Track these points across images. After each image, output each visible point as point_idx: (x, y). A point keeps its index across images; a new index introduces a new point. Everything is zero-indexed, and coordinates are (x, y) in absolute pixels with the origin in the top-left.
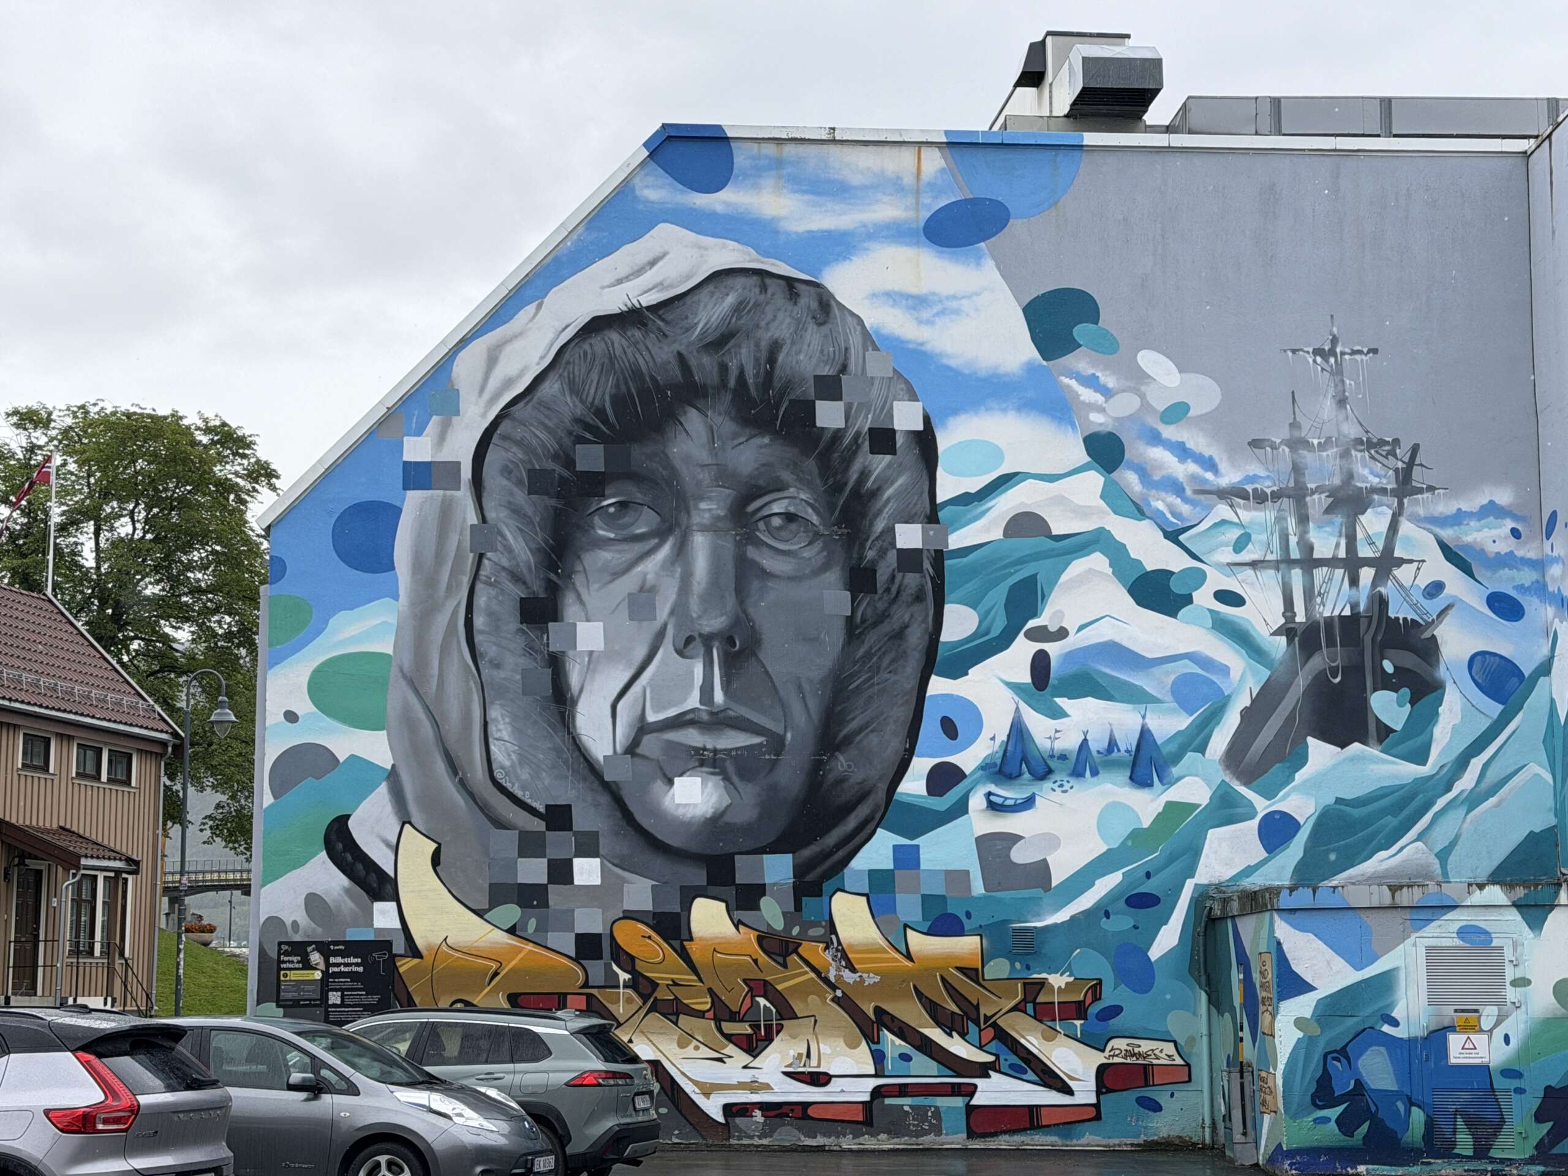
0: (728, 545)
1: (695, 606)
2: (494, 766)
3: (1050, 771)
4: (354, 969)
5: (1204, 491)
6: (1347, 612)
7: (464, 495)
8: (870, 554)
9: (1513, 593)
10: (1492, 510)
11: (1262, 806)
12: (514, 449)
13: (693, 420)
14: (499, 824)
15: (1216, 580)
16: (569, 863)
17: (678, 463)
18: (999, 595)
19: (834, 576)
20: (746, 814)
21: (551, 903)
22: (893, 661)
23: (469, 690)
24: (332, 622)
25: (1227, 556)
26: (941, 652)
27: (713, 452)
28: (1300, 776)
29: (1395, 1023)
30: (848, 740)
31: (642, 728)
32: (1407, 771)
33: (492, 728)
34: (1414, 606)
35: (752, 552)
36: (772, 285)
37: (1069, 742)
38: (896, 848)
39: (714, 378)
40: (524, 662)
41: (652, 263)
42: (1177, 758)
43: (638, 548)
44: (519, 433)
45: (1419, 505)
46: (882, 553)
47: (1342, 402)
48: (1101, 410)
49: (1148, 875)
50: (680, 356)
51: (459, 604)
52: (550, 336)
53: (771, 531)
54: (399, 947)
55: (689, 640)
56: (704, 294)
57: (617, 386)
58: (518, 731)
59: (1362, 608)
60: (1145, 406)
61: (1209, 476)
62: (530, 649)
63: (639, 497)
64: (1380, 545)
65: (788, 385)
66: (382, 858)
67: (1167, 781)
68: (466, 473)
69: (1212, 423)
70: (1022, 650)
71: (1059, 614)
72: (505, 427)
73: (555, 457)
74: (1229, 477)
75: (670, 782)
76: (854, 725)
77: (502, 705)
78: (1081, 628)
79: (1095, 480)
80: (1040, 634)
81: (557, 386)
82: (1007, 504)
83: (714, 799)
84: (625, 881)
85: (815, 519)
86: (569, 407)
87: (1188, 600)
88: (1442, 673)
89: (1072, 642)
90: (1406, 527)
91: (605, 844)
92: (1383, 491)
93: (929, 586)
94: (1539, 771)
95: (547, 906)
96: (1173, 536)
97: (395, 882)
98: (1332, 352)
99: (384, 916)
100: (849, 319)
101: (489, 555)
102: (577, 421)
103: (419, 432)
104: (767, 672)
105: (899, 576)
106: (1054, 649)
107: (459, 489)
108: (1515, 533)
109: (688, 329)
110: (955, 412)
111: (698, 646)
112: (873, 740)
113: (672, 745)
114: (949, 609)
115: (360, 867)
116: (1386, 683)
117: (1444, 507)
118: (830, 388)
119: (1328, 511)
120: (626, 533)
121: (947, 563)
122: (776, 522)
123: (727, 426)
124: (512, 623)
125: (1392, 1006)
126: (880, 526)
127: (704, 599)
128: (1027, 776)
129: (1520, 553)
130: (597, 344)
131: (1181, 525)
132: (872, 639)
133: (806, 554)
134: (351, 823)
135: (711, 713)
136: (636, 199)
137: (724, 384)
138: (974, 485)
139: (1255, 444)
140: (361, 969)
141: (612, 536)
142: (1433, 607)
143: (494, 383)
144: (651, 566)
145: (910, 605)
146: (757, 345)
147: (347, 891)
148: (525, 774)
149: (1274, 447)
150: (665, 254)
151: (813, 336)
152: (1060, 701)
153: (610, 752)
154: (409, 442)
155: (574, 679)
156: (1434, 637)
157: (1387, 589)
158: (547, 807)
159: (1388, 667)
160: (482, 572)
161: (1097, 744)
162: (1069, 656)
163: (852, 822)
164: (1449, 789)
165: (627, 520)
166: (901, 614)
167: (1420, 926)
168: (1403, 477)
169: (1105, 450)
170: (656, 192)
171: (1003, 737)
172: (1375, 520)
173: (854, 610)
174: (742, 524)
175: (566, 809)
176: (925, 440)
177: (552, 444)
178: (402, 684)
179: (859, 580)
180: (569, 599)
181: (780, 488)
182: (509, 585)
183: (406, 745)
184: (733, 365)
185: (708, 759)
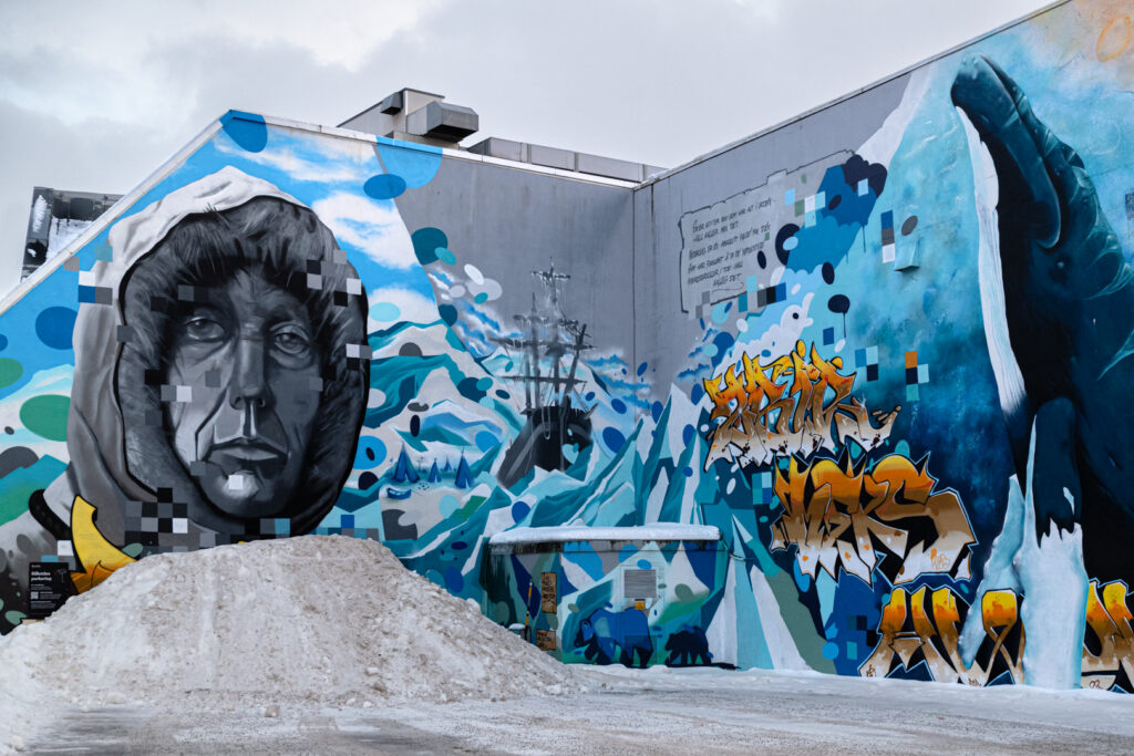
0: (260, 347)
1: (241, 381)
2: (129, 464)
3: (418, 479)
4: (47, 579)
5: (492, 339)
6: (553, 405)
7: (114, 309)
8: (333, 359)
9: (622, 400)
10: (614, 359)
11: (514, 499)
12: (144, 284)
13: (243, 277)
14: (132, 498)
15: (497, 385)
16: (170, 520)
17: (234, 300)
18: (396, 386)
19: (314, 369)
20: (266, 496)
21: (160, 542)
22: (344, 417)
23: (115, 421)
24: (35, 375)
25: (502, 372)
26: (368, 414)
27: (253, 297)
28: (531, 485)
29: (611, 606)
30: (321, 456)
31: (212, 447)
32: (576, 484)
33: (128, 443)
34: (582, 403)
35: (272, 352)
36: (287, 208)
37: (428, 465)
38: (343, 516)
39: (254, 255)
40: (148, 407)
41: (223, 187)
42: (477, 473)
43: (210, 346)
44: (146, 275)
45: (586, 354)
46: (340, 359)
47: (554, 300)
48: (447, 293)
49: (462, 533)
50: (237, 242)
51: (109, 372)
52: (165, 222)
53: (282, 342)
54: (73, 566)
55: (238, 399)
56: (250, 208)
57: (202, 253)
58: (142, 445)
59: (560, 403)
60: (468, 293)
61: (495, 332)
62: (150, 399)
63: (213, 317)
64: (569, 372)
66: (64, 516)
67: (473, 486)
68: (115, 295)
69: (499, 305)
70: (406, 415)
71: (425, 397)
72: (139, 271)
73: (166, 291)
74: (504, 333)
75: (227, 478)
76: (323, 450)
77: (134, 431)
78: (435, 405)
79: (443, 329)
81: (168, 250)
82: (400, 339)
83: (250, 487)
84: (201, 531)
85: (306, 338)
86: (176, 263)
87: (484, 394)
88: (592, 437)
89: (431, 412)
90: (580, 364)
91: (191, 510)
92: (570, 346)
93: (362, 378)
94: (630, 486)
95: (157, 544)
96: (478, 360)
97: (70, 529)
98: (551, 275)
99: (64, 549)
100: (325, 231)
101: (128, 343)
102: (180, 271)
103: (88, 269)
104: (279, 421)
105: (347, 372)
106: (422, 416)
107: (111, 304)
108: (624, 371)
109: (242, 226)
110: (377, 286)
111: (243, 403)
112: (331, 459)
113: (229, 457)
115: (50, 520)
116: (569, 440)
117: (596, 356)
118: (315, 267)
119: (547, 354)
120: (203, 338)
121: (372, 367)
122: (286, 338)
123: (262, 283)
124: (140, 384)
125: (609, 598)
126: (339, 344)
127: (247, 377)
128: (407, 481)
129: (625, 381)
130: (191, 229)
131: (482, 355)
132: (333, 404)
133: (301, 356)
134: (45, 495)
135: (249, 441)
136: (215, 150)
137: (259, 259)
138: (386, 326)
139: (517, 317)
140: (50, 579)
141: (197, 338)
142: (590, 404)
143: (133, 244)
144: (218, 357)
145: (353, 387)
146: (277, 240)
147: (43, 534)
148: (146, 470)
149: (525, 320)
150: (229, 183)
151: (307, 238)
152: (424, 442)
153: (194, 459)
154: (82, 274)
155: (175, 417)
156: (589, 420)
157: (571, 395)
158: (159, 489)
159: (570, 432)
160: (124, 353)
162: (428, 419)
163: (321, 503)
164: (593, 493)
165: (206, 330)
166: (348, 392)
167: (622, 561)
168: (580, 340)
169: (449, 314)
170: (226, 147)
171: (396, 460)
172: (567, 360)
173: (325, 388)
174: (268, 336)
175: (170, 490)
176: (362, 300)
177: (165, 284)
178: (76, 414)
179: (327, 372)
180: (173, 372)
181: (288, 319)
182: (139, 362)
183: (79, 449)
184: (265, 249)
185: (246, 466)
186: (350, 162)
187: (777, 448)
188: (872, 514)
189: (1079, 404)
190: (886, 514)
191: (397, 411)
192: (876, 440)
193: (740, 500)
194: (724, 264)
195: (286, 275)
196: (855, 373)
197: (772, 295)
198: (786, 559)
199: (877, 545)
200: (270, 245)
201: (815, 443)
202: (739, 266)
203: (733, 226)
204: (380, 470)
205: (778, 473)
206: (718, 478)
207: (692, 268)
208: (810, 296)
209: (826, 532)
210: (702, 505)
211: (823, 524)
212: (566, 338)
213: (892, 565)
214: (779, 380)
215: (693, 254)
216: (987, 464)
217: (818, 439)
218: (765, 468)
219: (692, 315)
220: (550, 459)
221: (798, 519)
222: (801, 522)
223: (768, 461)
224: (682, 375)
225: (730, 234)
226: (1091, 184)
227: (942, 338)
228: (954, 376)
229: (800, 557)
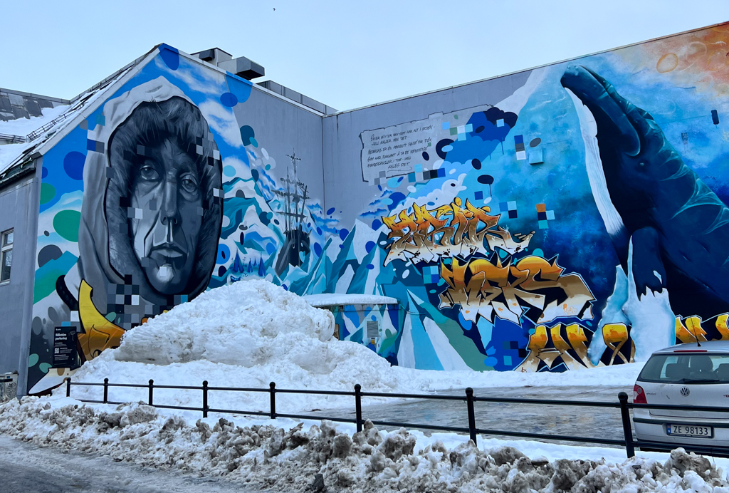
0: (175, 187)
2: (111, 259)
3: (243, 270)
4: (64, 338)
5: (273, 191)
6: (296, 229)
7: (105, 155)
8: (208, 197)
9: (321, 228)
11: (281, 283)
12: (120, 142)
13: (168, 143)
14: (111, 281)
15: (275, 217)
16: (131, 296)
17: (163, 157)
18: (234, 214)
19: (199, 202)
20: (177, 281)
21: (125, 311)
22: (212, 232)
23: (104, 230)
24: (62, 197)
25: (276, 210)
27: (172, 156)
28: (288, 274)
30: (202, 256)
31: (152, 249)
32: (305, 274)
33: (110, 245)
34: (306, 229)
35: (181, 190)
36: (187, 105)
37: (247, 262)
39: (173, 130)
40: (121, 221)
41: (159, 88)
42: (267, 268)
43: (153, 184)
44: (122, 136)
45: (309, 202)
46: (210, 197)
47: (295, 172)
48: (255, 163)
50: (165, 121)
51: (102, 197)
52: (131, 105)
53: (185, 185)
54: (78, 329)
55: (165, 218)
56: (171, 102)
57: (149, 126)
58: (117, 246)
59: (298, 228)
60: (263, 164)
61: (274, 187)
62: (122, 216)
63: (154, 167)
64: (301, 211)
65: (191, 138)
67: (265, 275)
68: (106, 147)
69: (274, 172)
70: (239, 231)
71: (246, 222)
72: (118, 133)
73: (131, 148)
74: (277, 188)
75: (159, 268)
77: (114, 236)
78: (250, 226)
79: (252, 182)
80: (242, 228)
81: (133, 122)
82: (238, 186)
83: (170, 275)
84: (146, 304)
85: (196, 183)
86: (136, 131)
87: (269, 221)
88: (310, 248)
89: (248, 231)
90: (305, 207)
91: (141, 289)
92: (301, 197)
93: (220, 209)
95: (123, 311)
96: (267, 202)
97: (78, 303)
98: (294, 158)
99: (74, 316)
100: (204, 121)
101: (112, 179)
102: (138, 136)
103: (92, 129)
104: (183, 232)
105: (214, 205)
106: (245, 232)
107: (103, 153)
108: (321, 212)
109: (167, 113)
110: (226, 156)
111: (167, 220)
112: (206, 258)
113: (160, 255)
114: (224, 216)
115: (67, 297)
116: (302, 249)
117: (311, 204)
118: (200, 141)
119: (293, 201)
120: (149, 179)
123: (176, 148)
124: (117, 206)
125: (362, 338)
126: (210, 188)
127: (168, 205)
128: (239, 271)
129: (322, 218)
130: (143, 111)
131: (269, 199)
132: (207, 224)
133: (193, 194)
134: (65, 279)
135: (170, 245)
136: (155, 65)
137: (175, 134)
138: (230, 179)
139: (282, 179)
140: (66, 338)
141: (146, 178)
142: (309, 230)
144: (156, 191)
145: (216, 215)
146: (183, 123)
147: (63, 306)
148: (119, 262)
149: (284, 181)
150: (161, 86)
151: (196, 123)
152: (246, 248)
153: (143, 256)
154: (89, 132)
155: (134, 228)
156: (309, 238)
157: (302, 224)
158: (125, 275)
159: (302, 245)
160: (110, 185)
161: (253, 263)
162: (248, 235)
163: (202, 285)
164: (311, 279)
165: (150, 174)
166: (214, 217)
167: (366, 316)
168: (305, 195)
169: (255, 175)
170: (160, 65)
171: (234, 259)
172: (300, 205)
173: (204, 214)
174: (179, 181)
175: (130, 276)
176: (220, 162)
177: (131, 143)
178: (84, 224)
179: (205, 205)
180: (134, 199)
181: (188, 171)
182: (117, 192)
183: (84, 249)
184: (178, 128)
185: (168, 261)
186: (213, 82)
187: (442, 253)
188: (518, 287)
189: (659, 229)
190: (528, 287)
191: (234, 230)
192: (518, 249)
193: (414, 281)
194: (396, 157)
195: (187, 144)
196: (500, 214)
197: (433, 174)
198: (453, 313)
199: (522, 303)
200: (180, 126)
201: (471, 250)
202: (407, 158)
203: (403, 138)
204: (227, 265)
205: (443, 266)
206: (395, 270)
207: (371, 159)
208: (463, 176)
209: (482, 297)
210: (382, 285)
211: (480, 292)
212: (300, 193)
213: (535, 313)
214: (441, 218)
215: (370, 152)
216: (600, 260)
217: (473, 248)
218: (432, 263)
219: (371, 183)
220: (295, 261)
221: (460, 291)
222: (463, 292)
223: (435, 260)
224: (364, 214)
225: (400, 142)
226: (658, 127)
227: (563, 197)
228: (572, 217)
229: (463, 312)
